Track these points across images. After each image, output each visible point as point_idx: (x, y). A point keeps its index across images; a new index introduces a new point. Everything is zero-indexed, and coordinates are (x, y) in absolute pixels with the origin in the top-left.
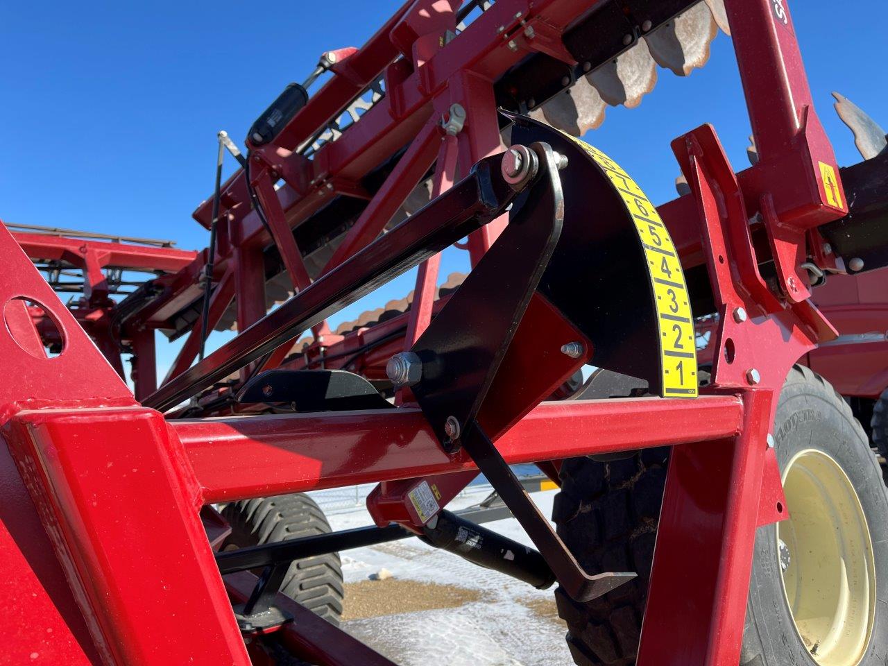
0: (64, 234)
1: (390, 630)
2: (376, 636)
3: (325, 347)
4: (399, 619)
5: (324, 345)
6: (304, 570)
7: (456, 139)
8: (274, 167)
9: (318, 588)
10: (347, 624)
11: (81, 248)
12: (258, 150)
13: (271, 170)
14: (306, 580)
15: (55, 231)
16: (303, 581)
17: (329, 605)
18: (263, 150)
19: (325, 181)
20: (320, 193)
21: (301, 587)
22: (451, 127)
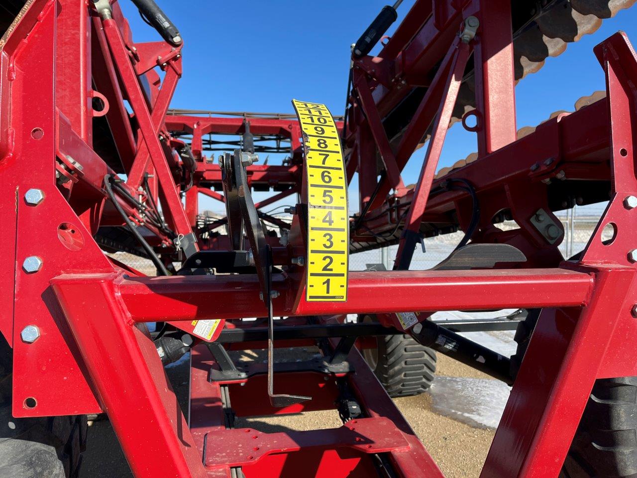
0: (283, 117)
1: (475, 389)
2: (463, 390)
3: (398, 198)
4: (484, 383)
5: (398, 196)
6: (408, 340)
7: (468, 46)
8: (369, 72)
9: (417, 352)
10: (446, 379)
11: (289, 126)
12: (358, 62)
13: (367, 74)
14: (409, 346)
15: (278, 115)
16: (407, 346)
17: (425, 364)
18: (361, 61)
19: (400, 79)
20: (399, 88)
21: (405, 350)
22: (465, 36)
